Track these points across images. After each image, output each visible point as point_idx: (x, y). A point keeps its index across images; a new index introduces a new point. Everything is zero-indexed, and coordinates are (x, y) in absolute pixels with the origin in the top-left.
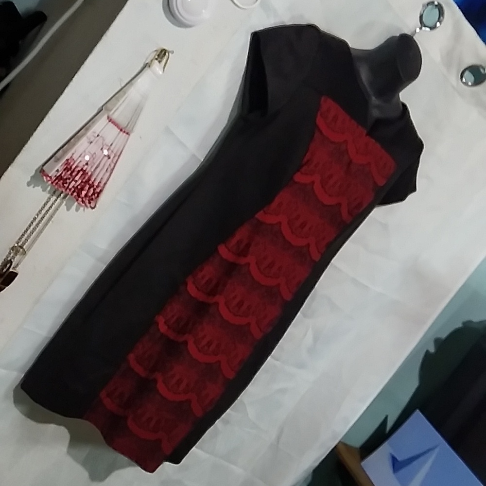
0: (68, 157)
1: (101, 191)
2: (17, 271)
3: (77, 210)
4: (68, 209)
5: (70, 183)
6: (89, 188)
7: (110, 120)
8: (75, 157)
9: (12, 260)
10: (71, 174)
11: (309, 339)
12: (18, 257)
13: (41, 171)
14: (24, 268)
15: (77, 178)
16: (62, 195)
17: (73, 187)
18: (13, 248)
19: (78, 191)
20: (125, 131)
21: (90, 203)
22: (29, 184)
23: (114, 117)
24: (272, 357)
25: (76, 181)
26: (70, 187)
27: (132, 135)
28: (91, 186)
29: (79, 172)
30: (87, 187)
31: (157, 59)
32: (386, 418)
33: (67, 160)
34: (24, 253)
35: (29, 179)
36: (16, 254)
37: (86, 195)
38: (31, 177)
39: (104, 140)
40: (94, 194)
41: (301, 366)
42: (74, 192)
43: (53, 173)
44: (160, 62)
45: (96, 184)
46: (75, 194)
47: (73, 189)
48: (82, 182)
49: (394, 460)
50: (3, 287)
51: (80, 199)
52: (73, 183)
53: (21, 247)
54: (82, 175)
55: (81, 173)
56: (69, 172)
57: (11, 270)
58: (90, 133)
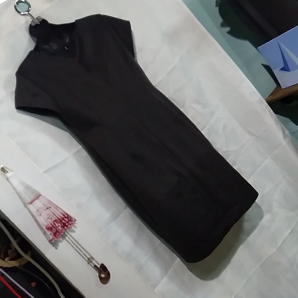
0: (44, 228)
1: (67, 214)
2: (100, 263)
3: (76, 227)
4: (74, 232)
5: (59, 229)
6: (64, 220)
7: (31, 203)
8: (46, 224)
9: (94, 264)
10: (54, 228)
11: (197, 107)
12: (94, 262)
13: (50, 241)
14: (100, 260)
15: (57, 225)
16: (66, 233)
17: (61, 228)
18: (88, 263)
19: (64, 225)
20: (38, 196)
21: (72, 221)
22: (57, 248)
23: (29, 201)
24: (202, 130)
25: (59, 226)
26: (61, 229)
27: (41, 193)
28: (63, 219)
29: (54, 224)
30: (63, 221)
31: (5, 174)
32: (262, 65)
33: (46, 228)
34: (92, 258)
35: (54, 248)
36: (91, 262)
37: (68, 223)
38: (53, 246)
39: (40, 208)
40: (68, 218)
41: (213, 114)
42: (64, 228)
43: (51, 237)
44: (7, 172)
45: (62, 216)
46: (65, 227)
47: (63, 228)
48: (60, 223)
49: (282, 69)
50: (107, 272)
51: (69, 226)
52: (59, 228)
53: (88, 259)
54: (56, 222)
55: (55, 223)
56: (53, 229)
57: (99, 266)
58: (35, 215)
